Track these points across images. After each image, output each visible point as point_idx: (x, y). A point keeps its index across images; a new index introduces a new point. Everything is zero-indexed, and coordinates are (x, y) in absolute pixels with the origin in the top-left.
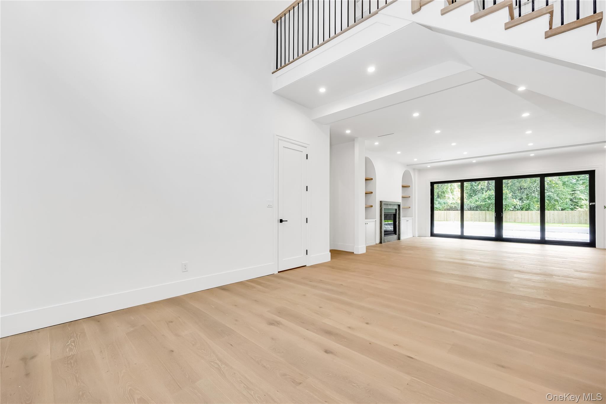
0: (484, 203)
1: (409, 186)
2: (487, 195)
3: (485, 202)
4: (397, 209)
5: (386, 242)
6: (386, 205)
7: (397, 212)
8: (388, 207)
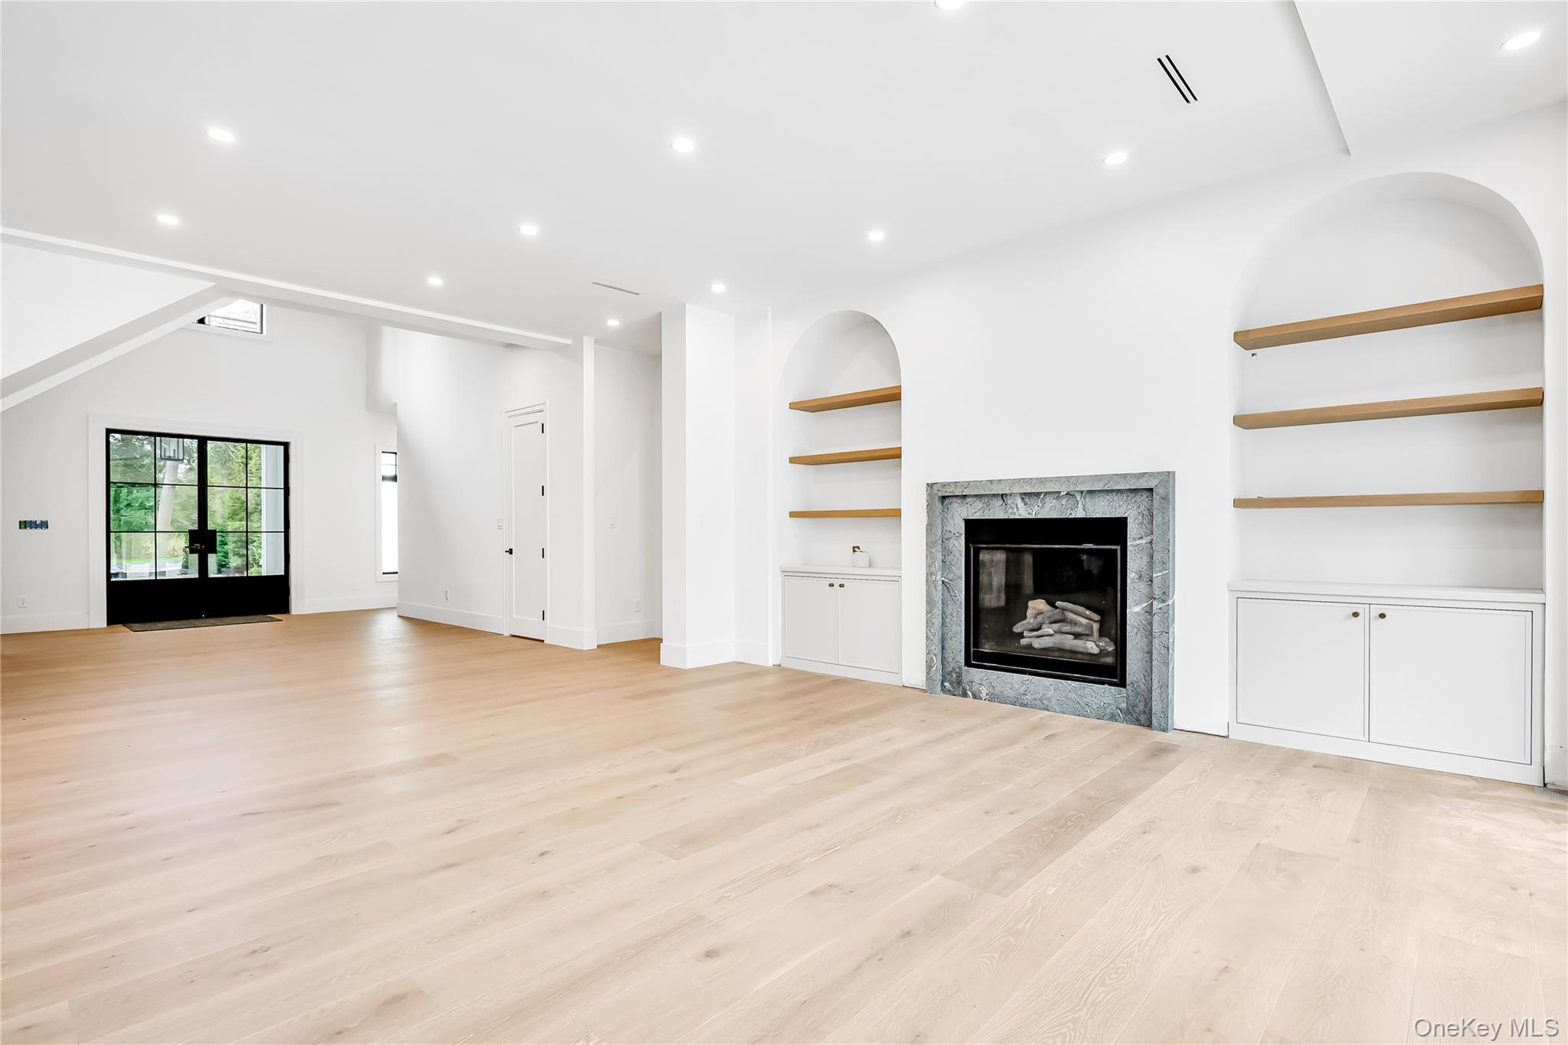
4: (1126, 518)
5: (984, 695)
6: (985, 500)
7: (1134, 539)
8: (1013, 509)
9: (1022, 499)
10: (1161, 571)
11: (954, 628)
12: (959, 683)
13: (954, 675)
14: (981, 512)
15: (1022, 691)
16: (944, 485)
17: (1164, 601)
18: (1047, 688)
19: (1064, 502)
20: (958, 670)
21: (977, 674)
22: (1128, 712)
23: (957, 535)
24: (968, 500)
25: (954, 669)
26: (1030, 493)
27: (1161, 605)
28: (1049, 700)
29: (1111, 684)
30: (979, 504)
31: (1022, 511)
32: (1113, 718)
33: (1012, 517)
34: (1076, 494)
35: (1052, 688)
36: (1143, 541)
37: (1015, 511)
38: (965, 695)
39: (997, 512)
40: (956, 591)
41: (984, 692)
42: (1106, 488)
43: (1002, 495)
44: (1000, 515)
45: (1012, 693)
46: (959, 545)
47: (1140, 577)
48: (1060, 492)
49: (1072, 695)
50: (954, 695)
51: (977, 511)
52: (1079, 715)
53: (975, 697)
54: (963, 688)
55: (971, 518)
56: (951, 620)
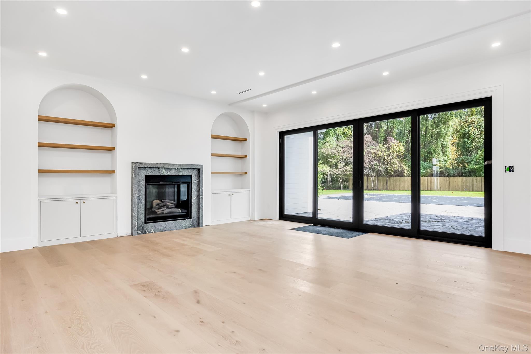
0: (477, 167)
1: (246, 140)
2: (481, 156)
3: (479, 164)
4: (192, 176)
5: (152, 231)
6: (153, 169)
7: (194, 181)
8: (162, 172)
9: (165, 169)
10: (201, 189)
11: (141, 212)
12: (143, 229)
13: (141, 227)
14: (151, 173)
15: (165, 227)
16: (140, 163)
17: (202, 196)
18: (172, 224)
19: (177, 171)
20: (143, 225)
21: (150, 225)
22: (192, 225)
23: (143, 180)
24: (147, 169)
25: (141, 225)
26: (167, 168)
27: (201, 197)
28: (173, 227)
29: (187, 219)
30: (150, 170)
31: (164, 173)
32: (189, 227)
33: (162, 175)
34: (180, 169)
35: (174, 223)
36: (196, 181)
37: (163, 173)
38: (145, 233)
39: (157, 173)
40: (142, 199)
41: (152, 230)
42: (189, 168)
43: (159, 168)
44: (157, 174)
45: (161, 228)
46: (143, 184)
47: (195, 190)
48: (176, 168)
49: (179, 224)
50: (142, 234)
51: (149, 173)
52: (181, 229)
53: (149, 232)
54: (145, 231)
55: (148, 175)
56: (140, 209)
